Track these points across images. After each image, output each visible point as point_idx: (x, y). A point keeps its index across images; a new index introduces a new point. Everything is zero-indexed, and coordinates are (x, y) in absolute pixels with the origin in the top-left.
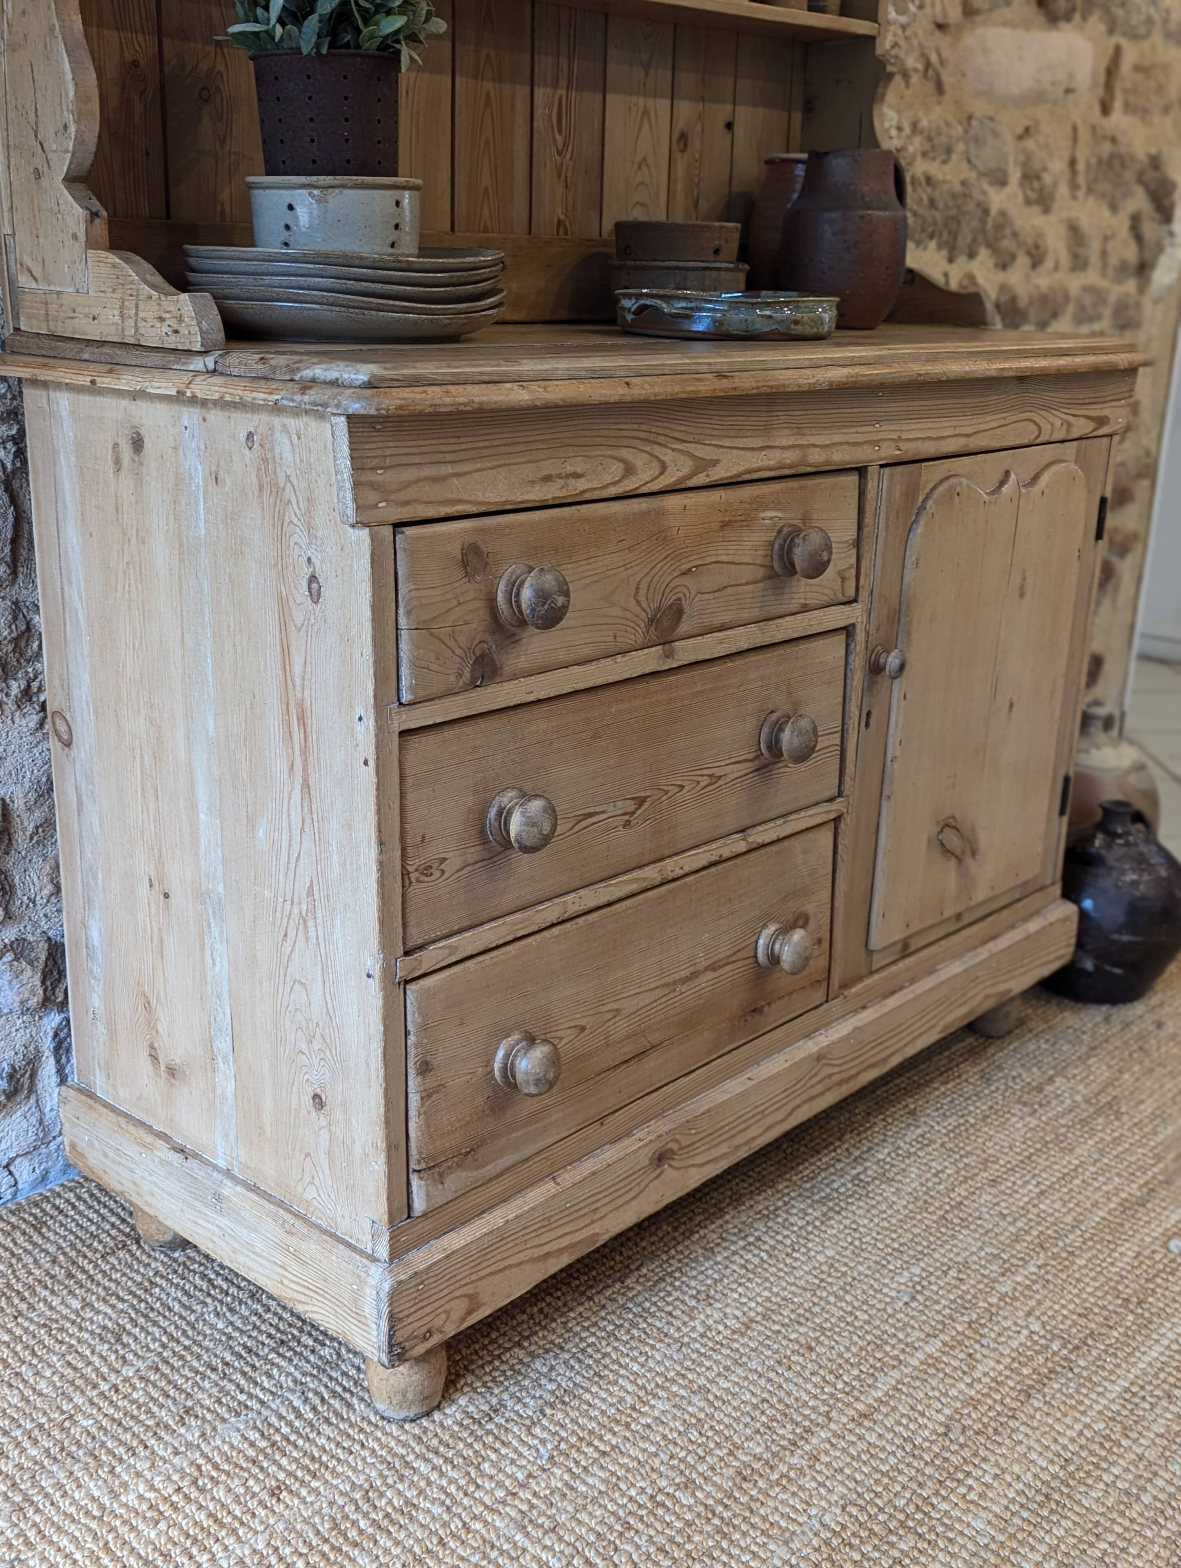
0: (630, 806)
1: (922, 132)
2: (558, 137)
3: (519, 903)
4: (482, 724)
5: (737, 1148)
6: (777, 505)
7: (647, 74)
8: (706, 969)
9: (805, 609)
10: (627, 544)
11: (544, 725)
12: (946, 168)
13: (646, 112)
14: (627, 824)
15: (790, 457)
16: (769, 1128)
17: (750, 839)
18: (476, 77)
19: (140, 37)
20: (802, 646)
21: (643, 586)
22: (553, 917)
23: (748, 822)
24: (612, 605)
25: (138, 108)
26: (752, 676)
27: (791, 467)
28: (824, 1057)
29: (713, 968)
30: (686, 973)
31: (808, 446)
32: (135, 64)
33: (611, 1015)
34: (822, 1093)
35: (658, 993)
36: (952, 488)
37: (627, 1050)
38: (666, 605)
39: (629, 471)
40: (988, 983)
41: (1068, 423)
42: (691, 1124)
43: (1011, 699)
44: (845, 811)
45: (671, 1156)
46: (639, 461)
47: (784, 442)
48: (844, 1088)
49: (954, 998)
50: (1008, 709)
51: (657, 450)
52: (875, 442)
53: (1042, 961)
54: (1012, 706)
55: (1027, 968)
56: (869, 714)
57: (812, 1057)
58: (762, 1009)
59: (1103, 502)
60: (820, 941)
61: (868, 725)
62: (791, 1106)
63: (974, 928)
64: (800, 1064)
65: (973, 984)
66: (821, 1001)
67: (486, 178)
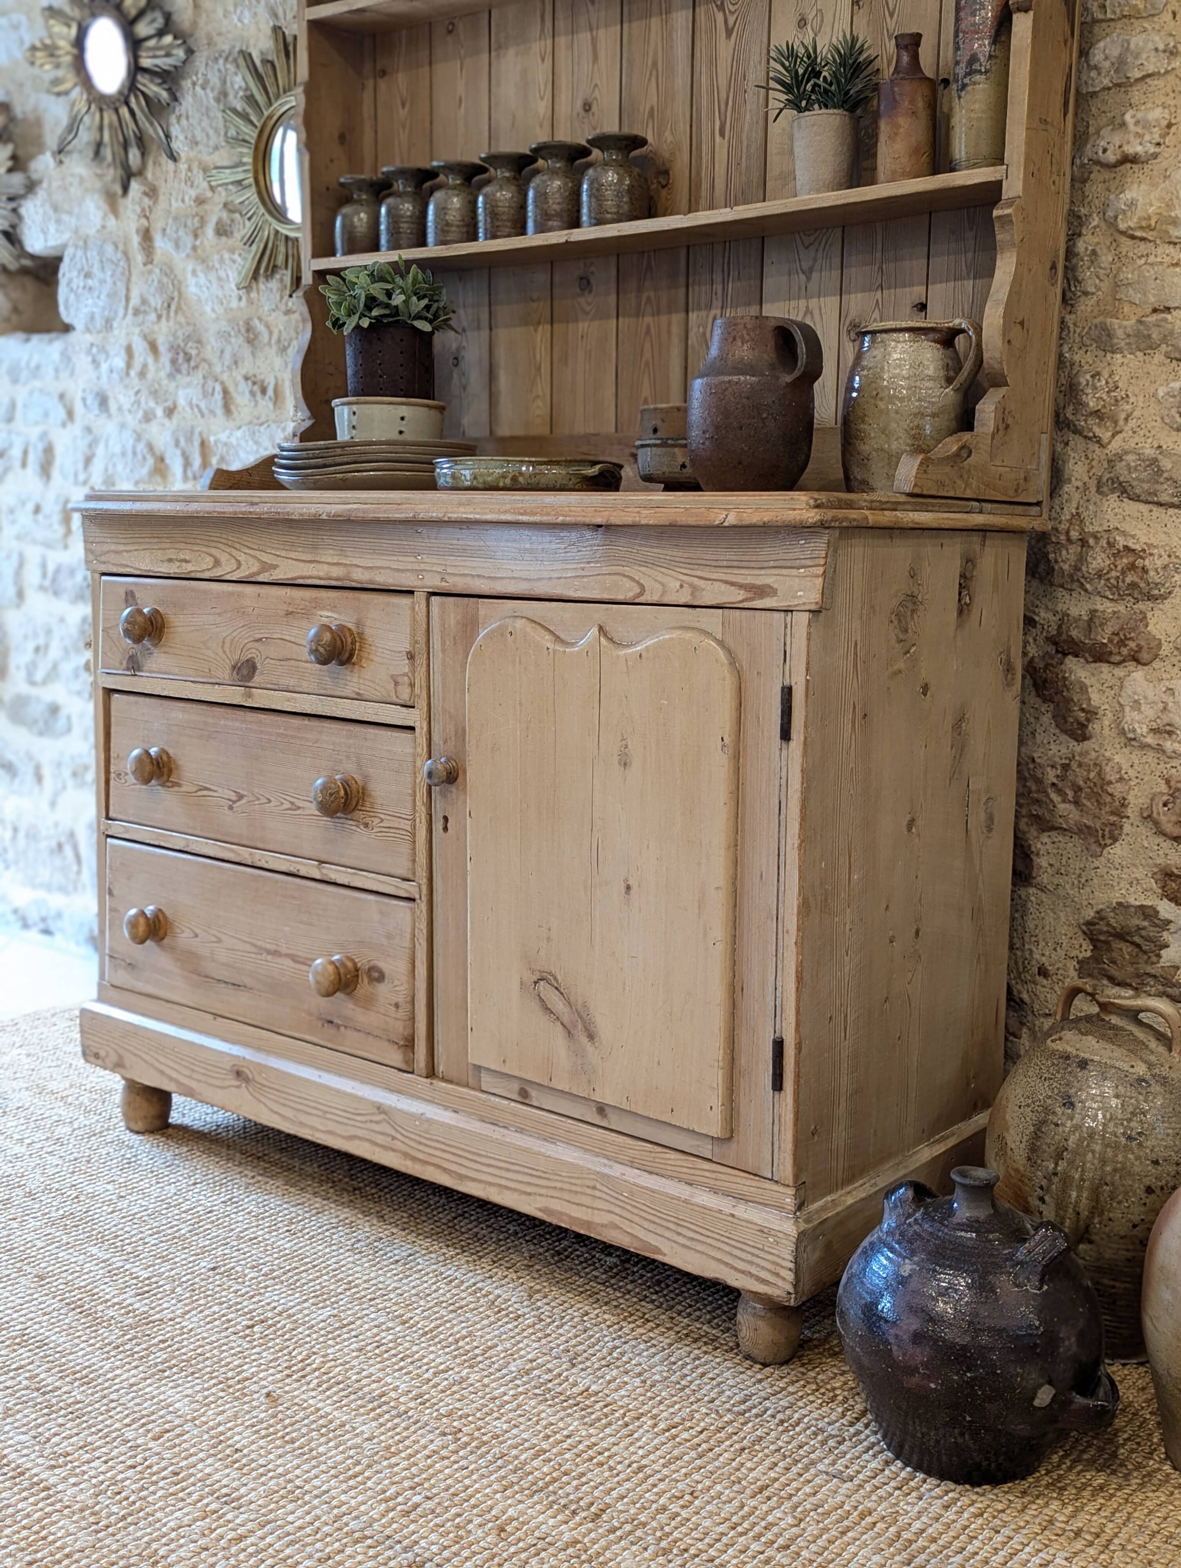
0: (234, 798)
6: (333, 608)
8: (285, 955)
9: (359, 698)
10: (217, 611)
11: (180, 716)
14: (230, 808)
16: (330, 1132)
17: (324, 871)
18: (637, 316)
20: (372, 731)
21: (228, 641)
22: (180, 845)
23: (323, 857)
24: (208, 648)
26: (324, 738)
27: (337, 579)
28: (385, 1113)
29: (293, 958)
30: (273, 948)
31: (351, 565)
33: (214, 939)
34: (385, 1147)
35: (247, 947)
36: (504, 626)
37: (224, 974)
38: (243, 659)
39: (217, 563)
40: (617, 1210)
41: (691, 585)
42: (263, 1068)
43: (626, 880)
44: (417, 897)
45: (247, 1080)
46: (223, 558)
47: (329, 560)
48: (409, 1163)
49: (559, 1185)
50: (623, 890)
51: (234, 552)
52: (418, 572)
53: (719, 1255)
54: (628, 888)
55: (688, 1243)
56: (446, 819)
57: (373, 1103)
58: (338, 1027)
59: (787, 693)
60: (397, 1006)
61: (445, 829)
62: (352, 1131)
63: (622, 1138)
64: (360, 1099)
65: (589, 1191)
66: (403, 1067)
67: (646, 390)
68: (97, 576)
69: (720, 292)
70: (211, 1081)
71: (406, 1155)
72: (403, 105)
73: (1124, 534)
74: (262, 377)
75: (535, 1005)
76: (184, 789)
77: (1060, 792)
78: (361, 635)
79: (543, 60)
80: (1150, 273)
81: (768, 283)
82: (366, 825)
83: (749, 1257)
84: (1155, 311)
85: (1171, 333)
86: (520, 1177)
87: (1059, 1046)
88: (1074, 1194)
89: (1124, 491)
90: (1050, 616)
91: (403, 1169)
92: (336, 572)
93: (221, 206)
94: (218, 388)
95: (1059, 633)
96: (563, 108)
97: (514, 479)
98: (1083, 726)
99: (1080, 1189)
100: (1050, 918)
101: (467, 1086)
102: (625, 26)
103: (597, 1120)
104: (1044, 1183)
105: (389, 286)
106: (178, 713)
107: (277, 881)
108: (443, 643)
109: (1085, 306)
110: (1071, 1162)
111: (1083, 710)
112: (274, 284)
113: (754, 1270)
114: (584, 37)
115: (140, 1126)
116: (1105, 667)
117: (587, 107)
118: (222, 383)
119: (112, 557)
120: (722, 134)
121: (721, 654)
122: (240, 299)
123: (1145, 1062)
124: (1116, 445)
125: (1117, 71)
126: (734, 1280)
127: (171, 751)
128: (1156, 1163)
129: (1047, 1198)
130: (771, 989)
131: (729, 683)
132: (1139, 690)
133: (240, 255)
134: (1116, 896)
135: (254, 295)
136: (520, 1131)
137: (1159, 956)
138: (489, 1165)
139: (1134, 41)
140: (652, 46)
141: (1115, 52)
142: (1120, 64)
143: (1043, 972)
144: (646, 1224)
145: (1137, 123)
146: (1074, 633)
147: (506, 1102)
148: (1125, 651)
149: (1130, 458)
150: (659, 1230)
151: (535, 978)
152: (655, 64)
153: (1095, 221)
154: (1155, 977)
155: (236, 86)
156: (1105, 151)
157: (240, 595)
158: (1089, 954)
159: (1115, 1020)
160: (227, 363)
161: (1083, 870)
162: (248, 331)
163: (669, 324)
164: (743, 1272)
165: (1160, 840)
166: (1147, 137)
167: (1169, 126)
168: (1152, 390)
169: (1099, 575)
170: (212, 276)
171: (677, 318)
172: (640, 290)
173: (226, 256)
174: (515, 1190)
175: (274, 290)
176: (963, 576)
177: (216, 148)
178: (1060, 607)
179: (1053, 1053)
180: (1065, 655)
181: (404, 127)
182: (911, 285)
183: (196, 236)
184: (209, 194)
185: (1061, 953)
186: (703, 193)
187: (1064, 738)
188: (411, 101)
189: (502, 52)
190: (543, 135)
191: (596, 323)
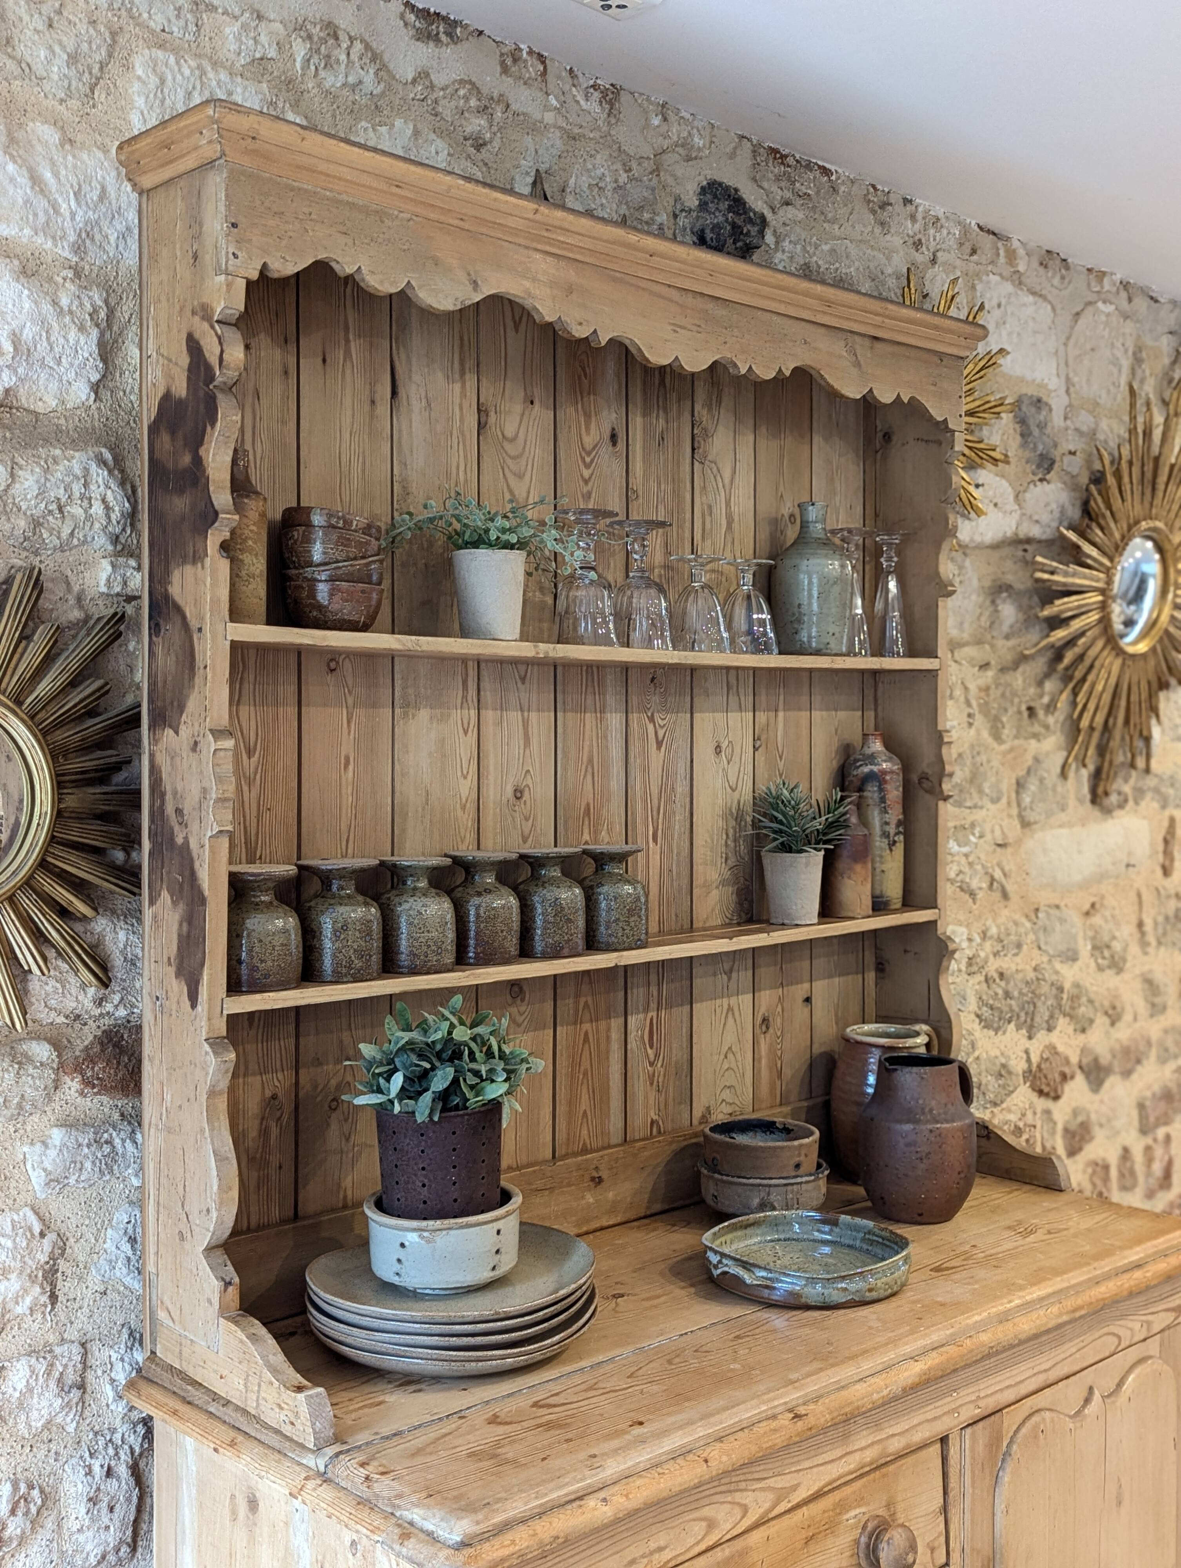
1: (991, 938)
2: (649, 1051)
6: (860, 1501)
7: (729, 979)
12: (1018, 959)
13: (730, 1009)
15: (869, 1455)
18: (575, 1023)
19: (280, 1075)
25: (275, 1131)
27: (871, 1463)
31: (887, 1438)
32: (274, 1097)
36: (1037, 1426)
41: (1147, 1322)
67: (584, 1103)
69: (655, 994)
79: (466, 732)
92: (871, 1454)
96: (491, 793)
114: (514, 717)
117: (518, 794)
120: (655, 840)
140: (587, 743)
152: (590, 761)
163: (609, 1029)
171: (615, 1023)
172: (577, 996)
182: (802, 983)
188: (265, 749)
189: (411, 711)
190: (467, 820)
191: (531, 1034)
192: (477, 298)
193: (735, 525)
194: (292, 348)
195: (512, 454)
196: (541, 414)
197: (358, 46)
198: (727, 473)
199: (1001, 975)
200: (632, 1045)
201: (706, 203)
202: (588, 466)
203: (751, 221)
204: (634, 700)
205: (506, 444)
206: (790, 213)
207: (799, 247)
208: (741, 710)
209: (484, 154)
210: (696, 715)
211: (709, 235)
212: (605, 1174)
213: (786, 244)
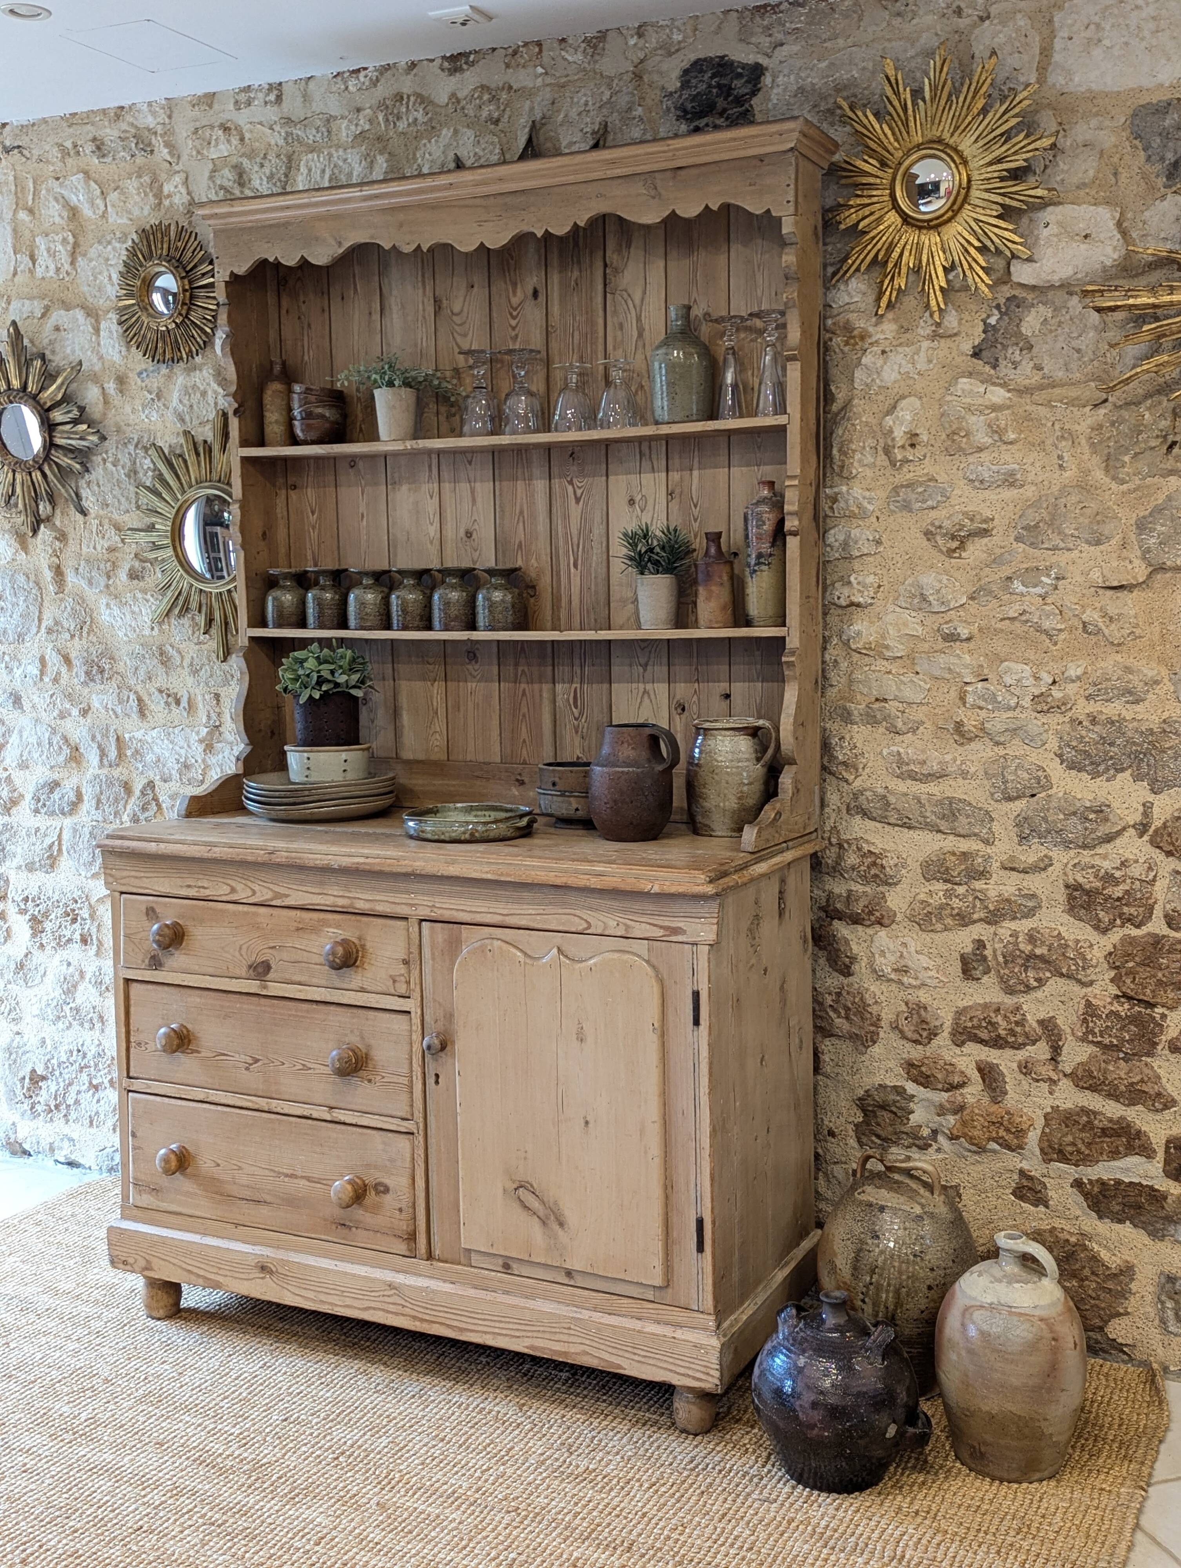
0: (250, 1061)
3: (185, 1082)
4: (166, 988)
5: (322, 1302)
6: (338, 926)
8: (302, 1177)
9: (363, 990)
10: (234, 925)
11: (198, 1000)
14: (247, 1069)
17: (335, 1115)
20: (371, 1013)
21: (244, 947)
22: (201, 1097)
23: (333, 1104)
24: (226, 952)
26: (331, 1018)
27: (342, 907)
28: (395, 1288)
29: (308, 1179)
30: (289, 1172)
31: (354, 898)
33: (235, 1167)
34: (396, 1314)
35: (267, 1173)
37: (247, 1194)
38: (259, 960)
39: (233, 890)
40: (588, 1342)
41: (625, 925)
42: (284, 1262)
43: (585, 1117)
44: (415, 1131)
45: (271, 1272)
46: (239, 887)
47: (335, 893)
48: (418, 1323)
49: (542, 1329)
50: (583, 1124)
51: (249, 884)
52: (412, 905)
53: (665, 1365)
54: (587, 1123)
55: (643, 1360)
56: (437, 1076)
57: (385, 1282)
58: (350, 1228)
59: (696, 995)
60: (400, 1210)
61: (437, 1082)
62: (367, 1304)
63: (586, 1293)
64: (374, 1280)
65: (566, 1331)
66: (407, 1254)
67: (524, 734)
68: (117, 894)
69: (579, 672)
70: (237, 1275)
71: (414, 1318)
72: (313, 513)
73: (867, 842)
74: (175, 691)
75: (516, 1205)
76: (203, 1054)
77: (835, 1010)
78: (363, 946)
79: (431, 497)
80: (873, 676)
81: (615, 669)
82: (370, 1081)
83: (687, 1365)
84: (877, 700)
85: (889, 716)
86: (511, 1326)
87: (863, 1197)
88: (884, 1296)
89: (865, 814)
90: (820, 893)
91: (413, 1328)
92: (341, 902)
93: (132, 555)
94: (132, 696)
95: (828, 905)
96: (449, 533)
97: (472, 834)
98: (848, 967)
99: (887, 1292)
100: (833, 1096)
101: (459, 1264)
102: (497, 483)
103: (566, 1281)
104: (864, 1290)
105: (332, 667)
106: (195, 999)
107: (291, 1123)
108: (433, 954)
109: (832, 693)
110: (881, 1275)
111: (847, 957)
112: (186, 621)
113: (690, 1373)
114: (464, 487)
115: (162, 1313)
116: (860, 928)
117: (469, 534)
118: (136, 693)
119: (133, 881)
120: (576, 566)
121: (649, 970)
122: (152, 629)
123: (919, 1204)
124: (857, 784)
125: (843, 549)
126: (675, 1380)
127: (189, 1026)
128: (932, 1270)
129: (867, 1300)
130: (693, 1186)
131: (656, 990)
132: (884, 943)
133: (152, 596)
134: (877, 1080)
135: (165, 627)
136: (507, 1293)
137: (908, 1119)
138: (484, 1320)
139: (853, 532)
140: (519, 501)
141: (841, 537)
142: (845, 545)
143: (831, 1133)
144: (610, 1350)
145: (859, 583)
146: (838, 906)
147: (493, 1274)
148: (873, 918)
149: (868, 793)
150: (620, 1353)
151: (515, 1186)
152: (521, 512)
153: (835, 641)
154: (907, 1133)
155: (145, 467)
156: (839, 598)
157: (256, 914)
158: (861, 1119)
159: (896, 1176)
160: (141, 678)
161: (854, 1063)
162: (161, 654)
163: (541, 691)
164: (683, 1375)
165: (904, 1042)
166: (866, 593)
167: (879, 586)
168: (879, 750)
169: (853, 868)
170: (127, 610)
171: (546, 687)
172: (516, 665)
173: (139, 595)
174: (506, 1335)
175: (187, 626)
176: (780, 892)
177: (128, 511)
178: (827, 887)
179: (861, 1202)
180: (833, 919)
181: (314, 528)
182: (719, 681)
183: (109, 578)
184: (121, 545)
185: (842, 1119)
186: (563, 605)
187: (836, 974)
188: (320, 511)
189: (397, 487)
190: (433, 550)
191: (482, 684)
192: (341, 251)
193: (646, 334)
194: (326, 296)
195: (459, 322)
196: (480, 293)
197: (412, 99)
198: (637, 297)
199: (1094, 721)
200: (560, 702)
201: (689, 81)
202: (514, 318)
203: (740, 76)
204: (555, 470)
205: (455, 318)
206: (785, 50)
207: (792, 77)
208: (653, 471)
209: (501, 126)
210: (611, 478)
211: (689, 106)
212: (526, 780)
213: (780, 80)
